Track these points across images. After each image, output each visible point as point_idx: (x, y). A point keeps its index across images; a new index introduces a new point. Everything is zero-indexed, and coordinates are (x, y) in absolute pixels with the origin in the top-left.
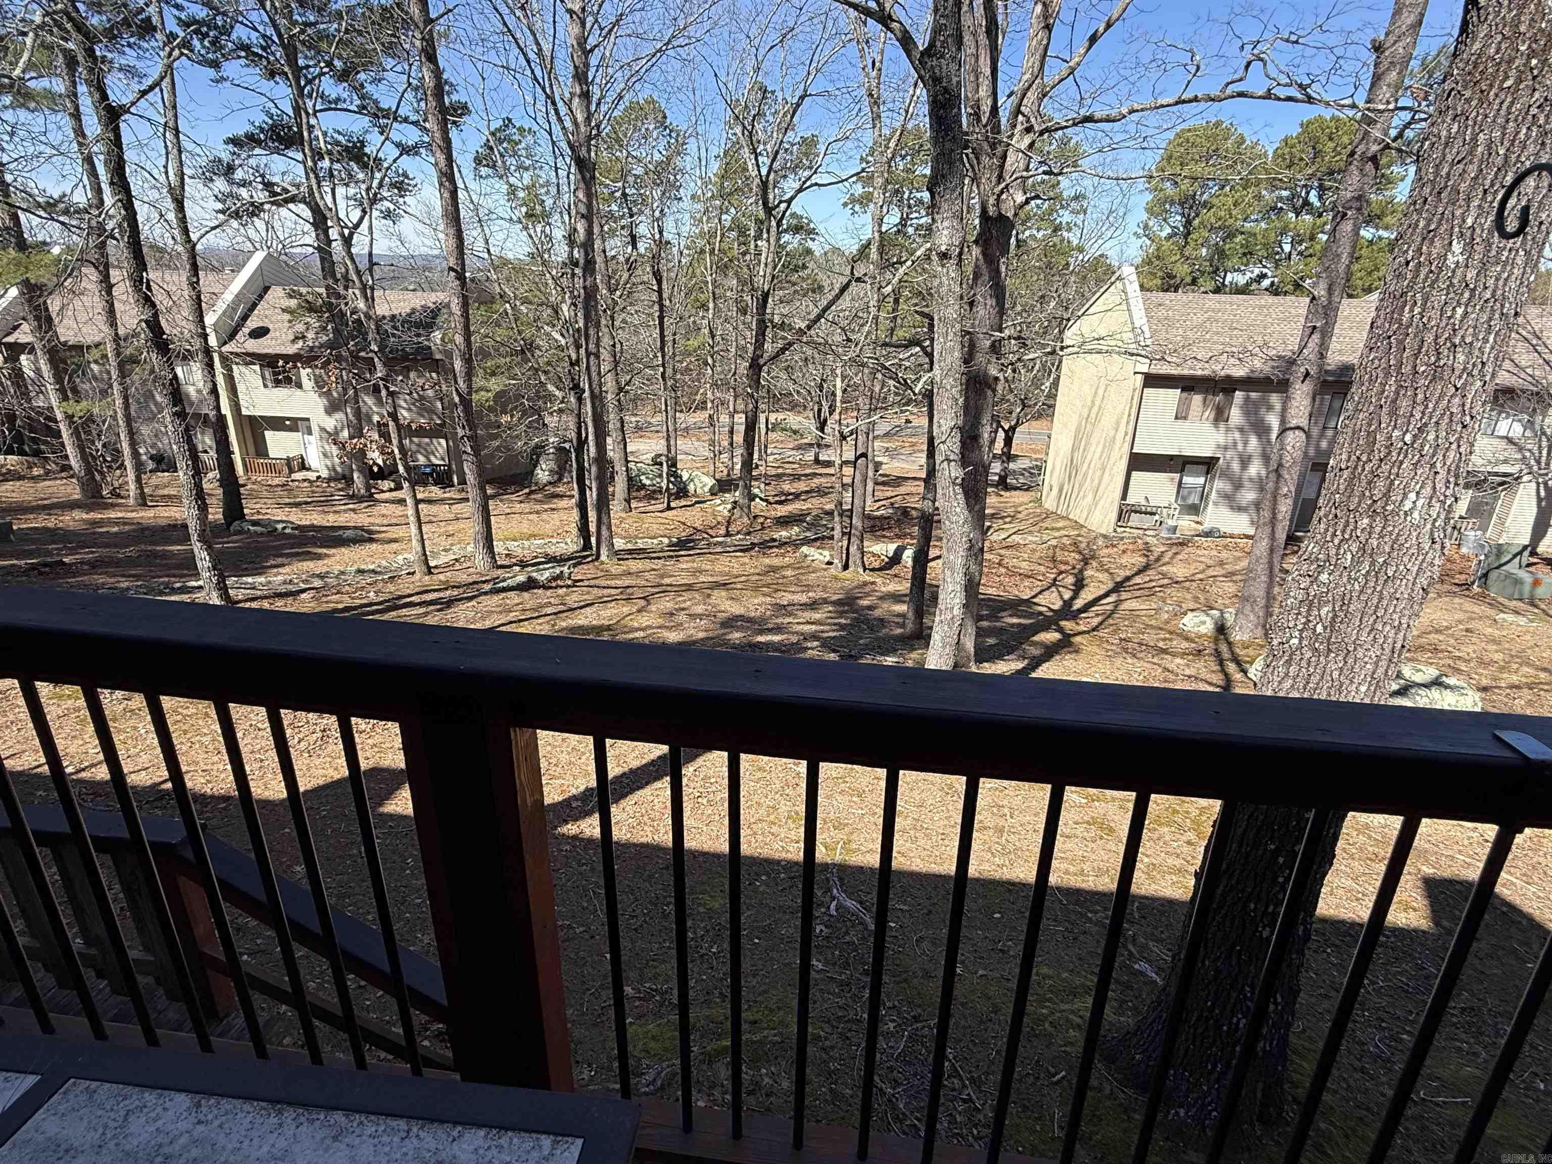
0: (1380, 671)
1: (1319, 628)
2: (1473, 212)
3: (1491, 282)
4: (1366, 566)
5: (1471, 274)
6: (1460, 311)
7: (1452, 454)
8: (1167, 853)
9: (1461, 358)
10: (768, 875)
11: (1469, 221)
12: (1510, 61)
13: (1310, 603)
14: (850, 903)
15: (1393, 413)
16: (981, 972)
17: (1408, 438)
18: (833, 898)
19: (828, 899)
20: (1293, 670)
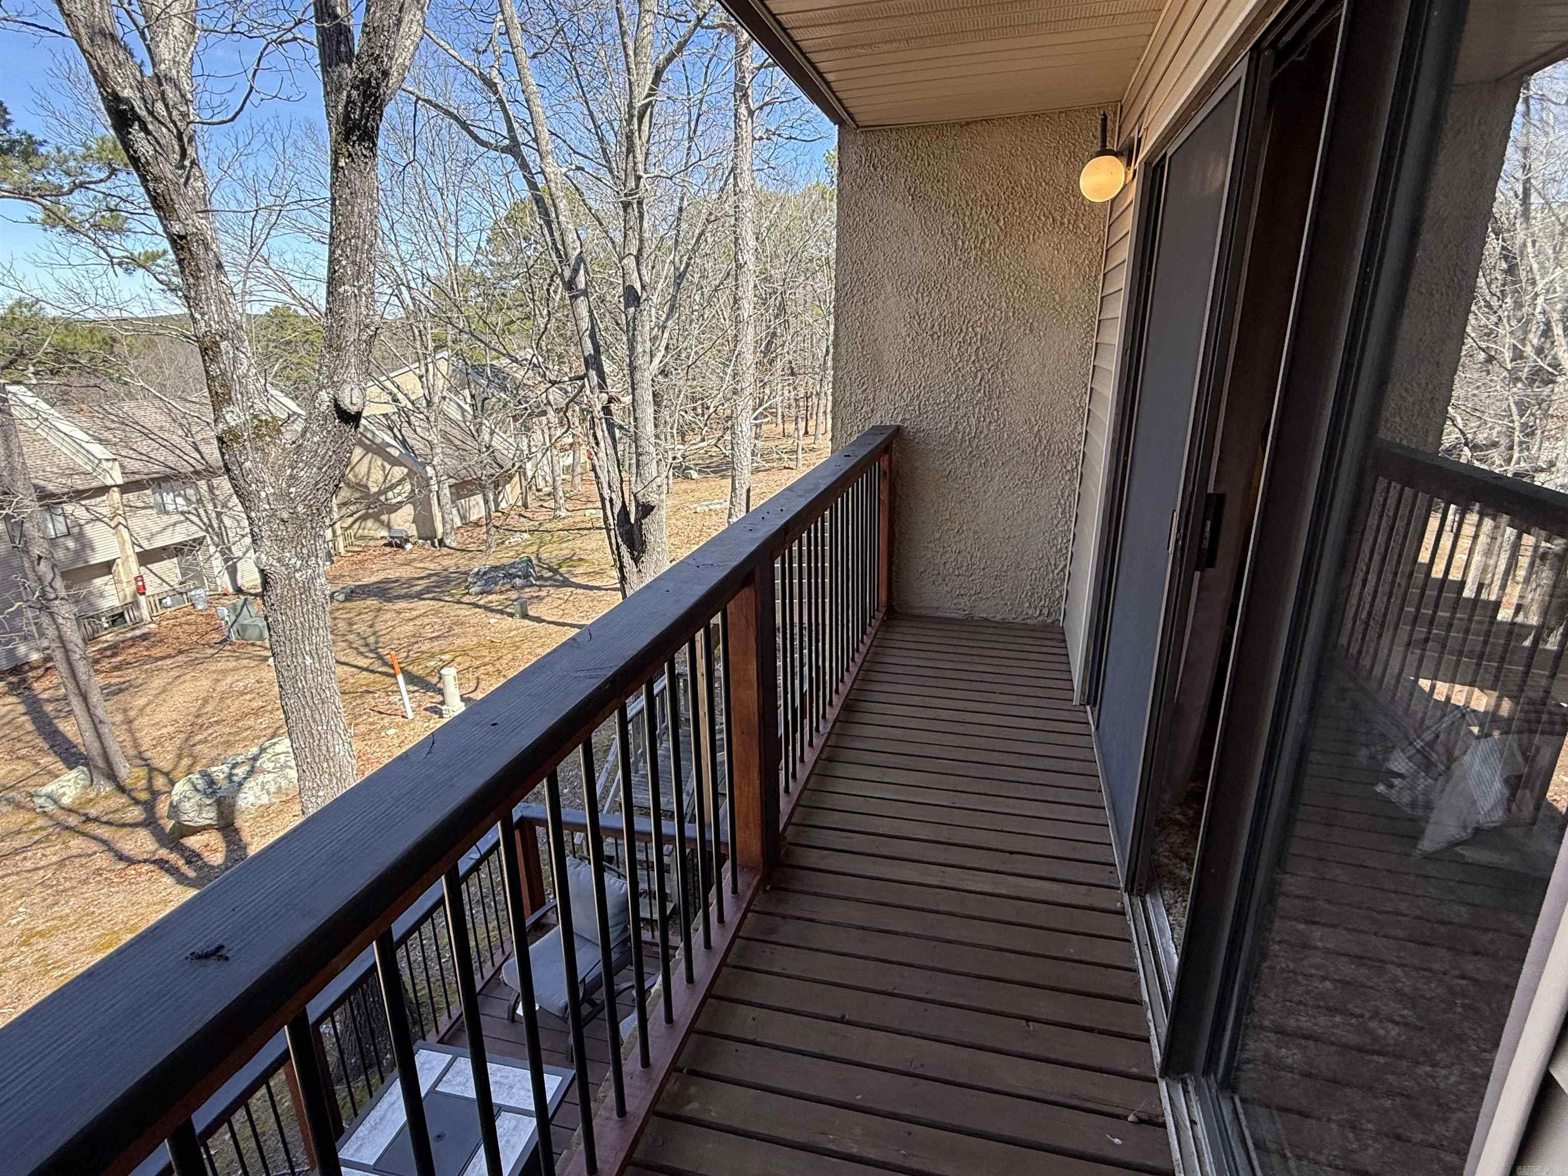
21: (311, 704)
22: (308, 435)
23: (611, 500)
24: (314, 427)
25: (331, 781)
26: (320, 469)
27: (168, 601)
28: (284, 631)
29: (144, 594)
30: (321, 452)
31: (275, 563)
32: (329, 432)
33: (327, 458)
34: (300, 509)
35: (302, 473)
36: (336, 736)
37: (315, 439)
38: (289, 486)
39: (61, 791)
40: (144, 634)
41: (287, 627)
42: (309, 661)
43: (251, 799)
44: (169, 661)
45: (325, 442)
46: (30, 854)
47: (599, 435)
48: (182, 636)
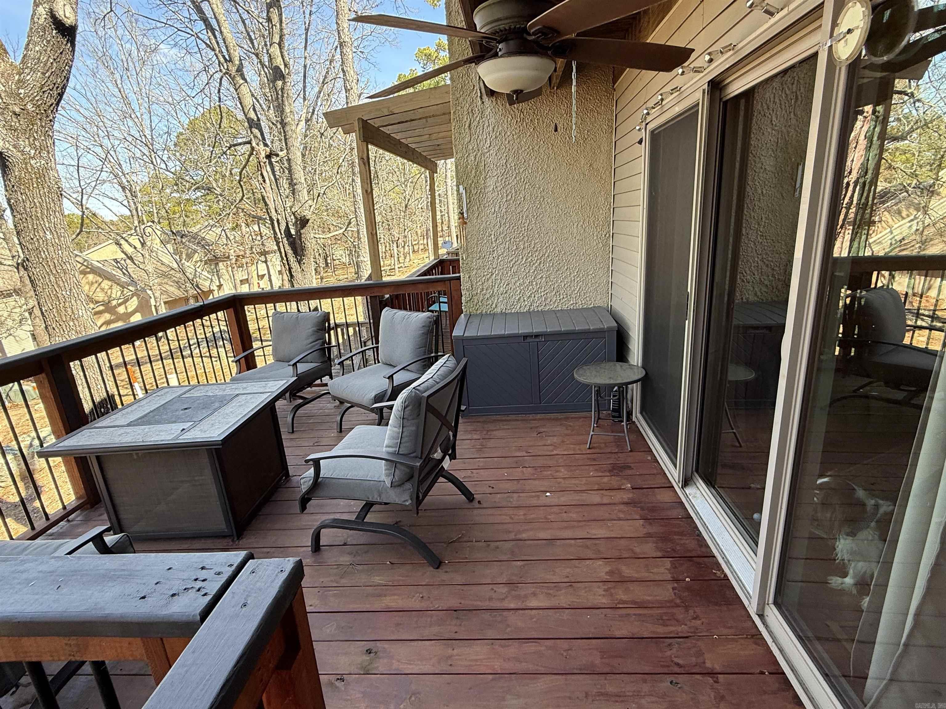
21: (54, 272)
22: (31, 46)
23: (278, 220)
24: (36, 39)
26: (44, 74)
28: (24, 209)
30: (44, 58)
31: (11, 148)
32: (48, 42)
33: (49, 64)
34: (29, 107)
35: (28, 78)
36: (78, 302)
37: (37, 49)
38: (18, 88)
41: (28, 205)
42: (49, 236)
45: (45, 51)
47: (265, 174)
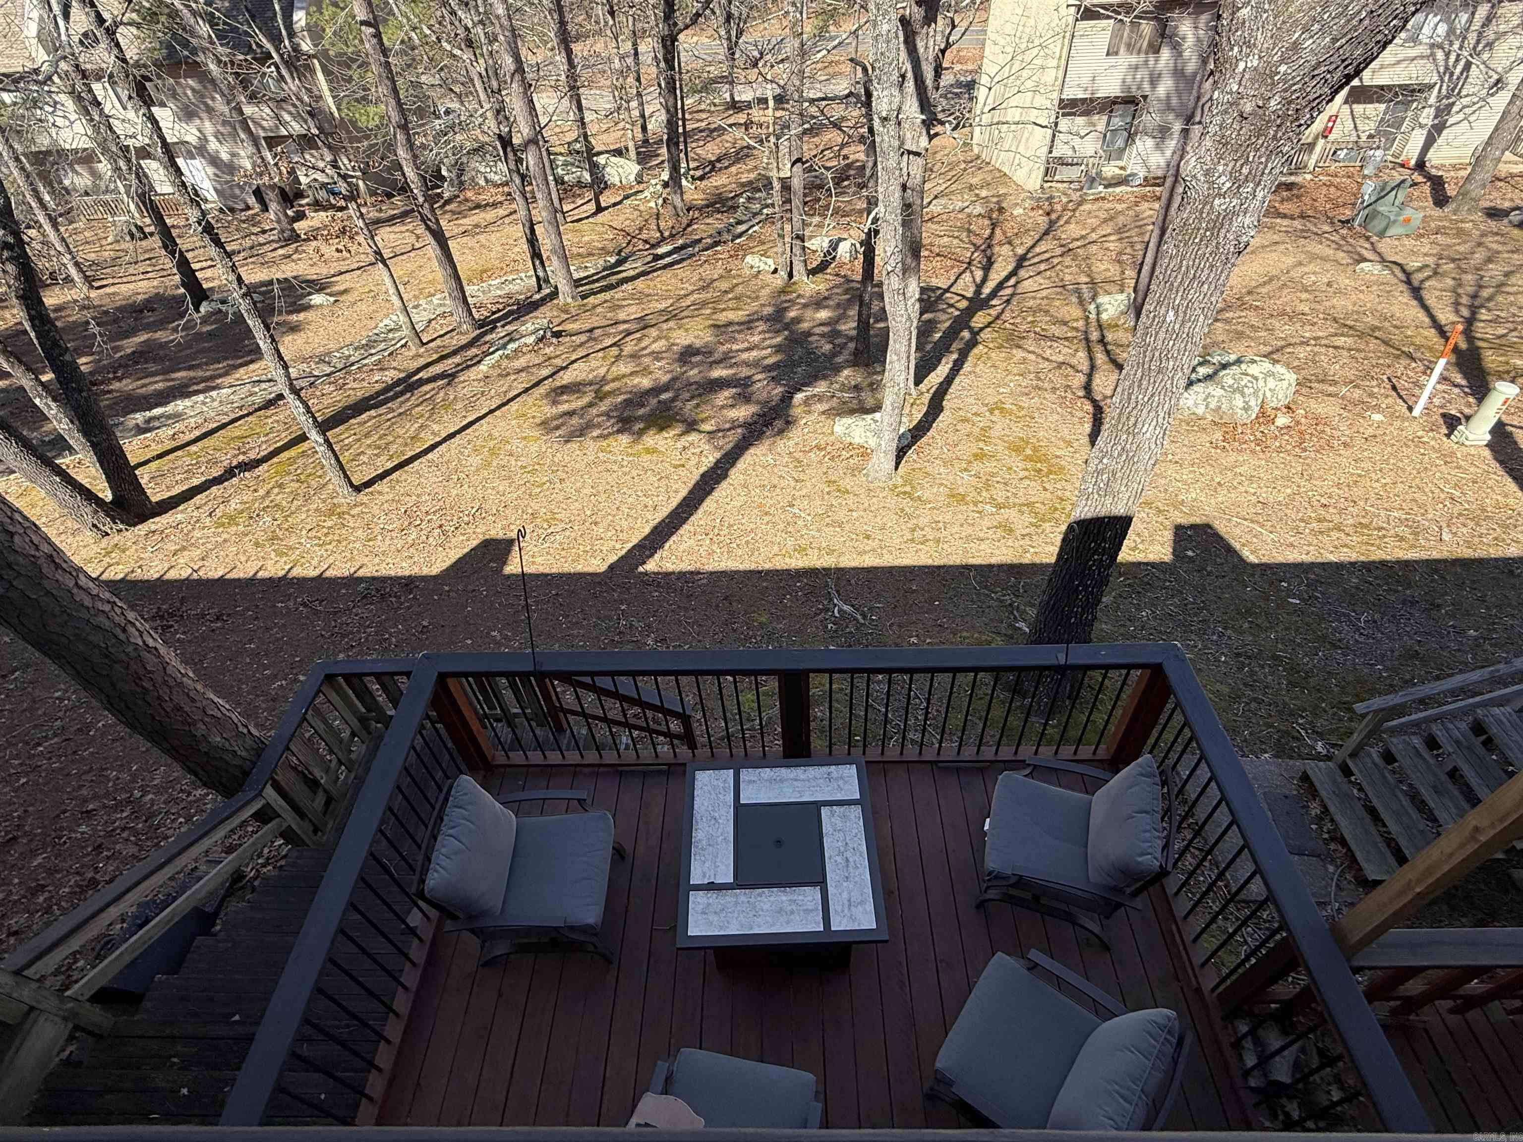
0: (1130, 503)
1: (1102, 485)
2: (1179, 298)
3: (1186, 330)
4: (1124, 456)
5: (1177, 326)
6: (1171, 343)
7: (1166, 406)
8: (1046, 543)
9: (1171, 363)
10: (791, 594)
11: (1177, 302)
12: (1199, 229)
13: (1099, 473)
14: (846, 608)
15: (1139, 386)
16: (928, 641)
17: (1146, 399)
18: (835, 605)
19: (832, 606)
20: (1089, 502)
25: (1120, 455)
27: (1342, 154)
28: (1166, 269)
29: (1326, 137)
31: (1200, 174)
34: (1274, 102)
36: (1152, 414)
39: (1107, 306)
40: (1292, 184)
41: (1171, 266)
42: (1171, 315)
43: (1190, 403)
44: (1286, 222)
46: (1056, 345)
48: (1322, 199)
